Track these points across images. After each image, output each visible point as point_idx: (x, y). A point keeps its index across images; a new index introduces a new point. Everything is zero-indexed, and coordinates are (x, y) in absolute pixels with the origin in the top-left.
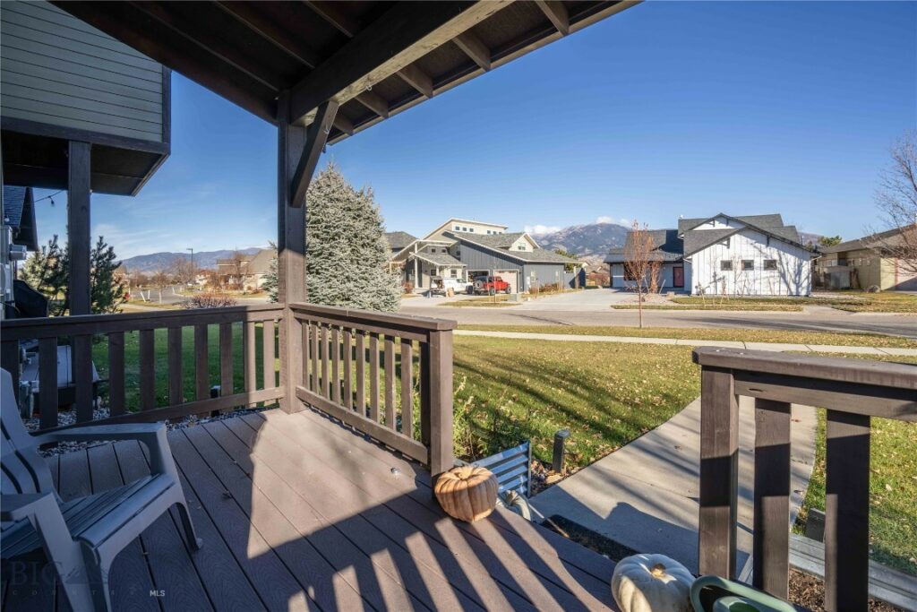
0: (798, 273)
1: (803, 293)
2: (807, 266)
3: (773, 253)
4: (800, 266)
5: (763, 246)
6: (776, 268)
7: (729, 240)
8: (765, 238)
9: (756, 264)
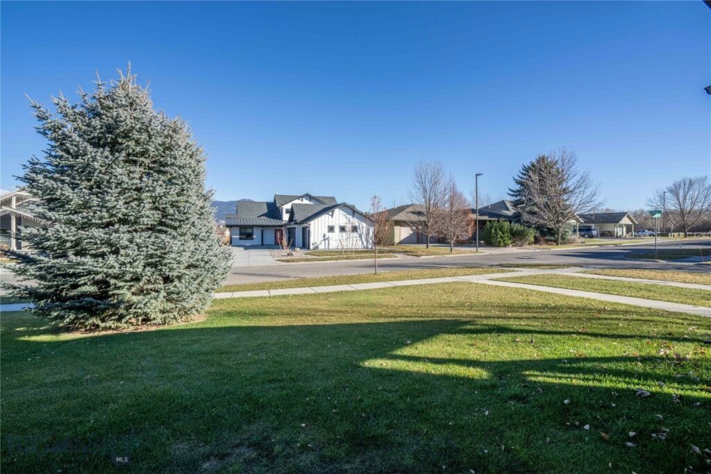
0: (368, 234)
1: (370, 247)
2: (372, 230)
3: (356, 222)
4: (368, 230)
5: (351, 217)
6: (357, 231)
7: (333, 212)
8: (352, 211)
9: (347, 229)
